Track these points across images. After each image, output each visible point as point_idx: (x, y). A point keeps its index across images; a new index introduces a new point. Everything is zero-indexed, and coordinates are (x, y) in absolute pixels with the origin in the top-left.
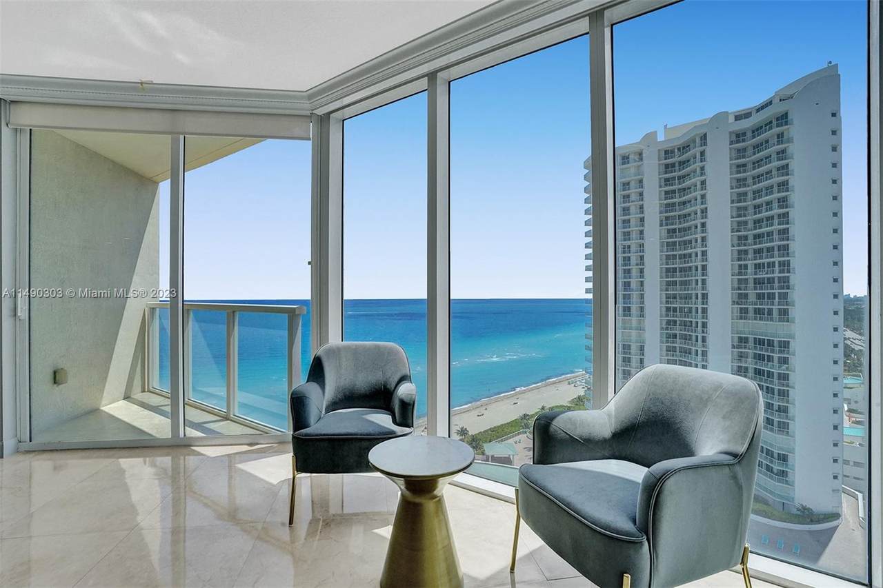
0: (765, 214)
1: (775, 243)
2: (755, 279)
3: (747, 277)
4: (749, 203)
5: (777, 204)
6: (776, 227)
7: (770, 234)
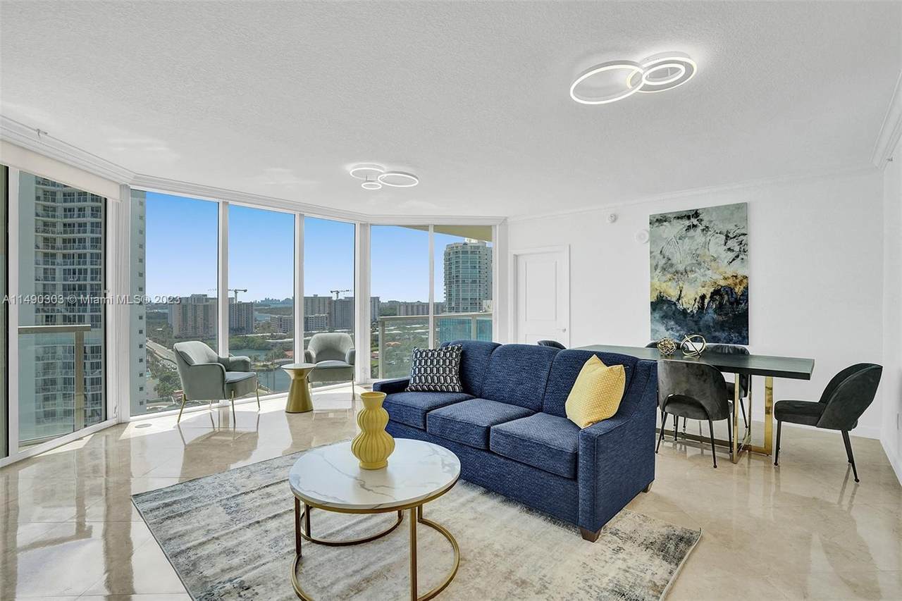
0: (75, 220)
1: (87, 251)
2: (64, 285)
3: (55, 282)
4: (58, 204)
5: (90, 212)
6: (88, 235)
7: (82, 241)
